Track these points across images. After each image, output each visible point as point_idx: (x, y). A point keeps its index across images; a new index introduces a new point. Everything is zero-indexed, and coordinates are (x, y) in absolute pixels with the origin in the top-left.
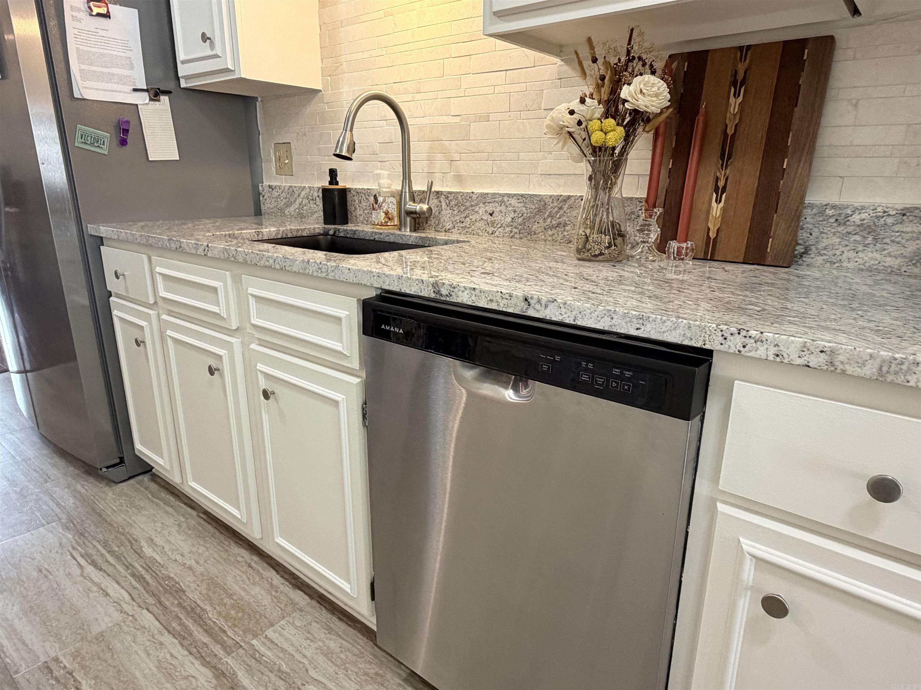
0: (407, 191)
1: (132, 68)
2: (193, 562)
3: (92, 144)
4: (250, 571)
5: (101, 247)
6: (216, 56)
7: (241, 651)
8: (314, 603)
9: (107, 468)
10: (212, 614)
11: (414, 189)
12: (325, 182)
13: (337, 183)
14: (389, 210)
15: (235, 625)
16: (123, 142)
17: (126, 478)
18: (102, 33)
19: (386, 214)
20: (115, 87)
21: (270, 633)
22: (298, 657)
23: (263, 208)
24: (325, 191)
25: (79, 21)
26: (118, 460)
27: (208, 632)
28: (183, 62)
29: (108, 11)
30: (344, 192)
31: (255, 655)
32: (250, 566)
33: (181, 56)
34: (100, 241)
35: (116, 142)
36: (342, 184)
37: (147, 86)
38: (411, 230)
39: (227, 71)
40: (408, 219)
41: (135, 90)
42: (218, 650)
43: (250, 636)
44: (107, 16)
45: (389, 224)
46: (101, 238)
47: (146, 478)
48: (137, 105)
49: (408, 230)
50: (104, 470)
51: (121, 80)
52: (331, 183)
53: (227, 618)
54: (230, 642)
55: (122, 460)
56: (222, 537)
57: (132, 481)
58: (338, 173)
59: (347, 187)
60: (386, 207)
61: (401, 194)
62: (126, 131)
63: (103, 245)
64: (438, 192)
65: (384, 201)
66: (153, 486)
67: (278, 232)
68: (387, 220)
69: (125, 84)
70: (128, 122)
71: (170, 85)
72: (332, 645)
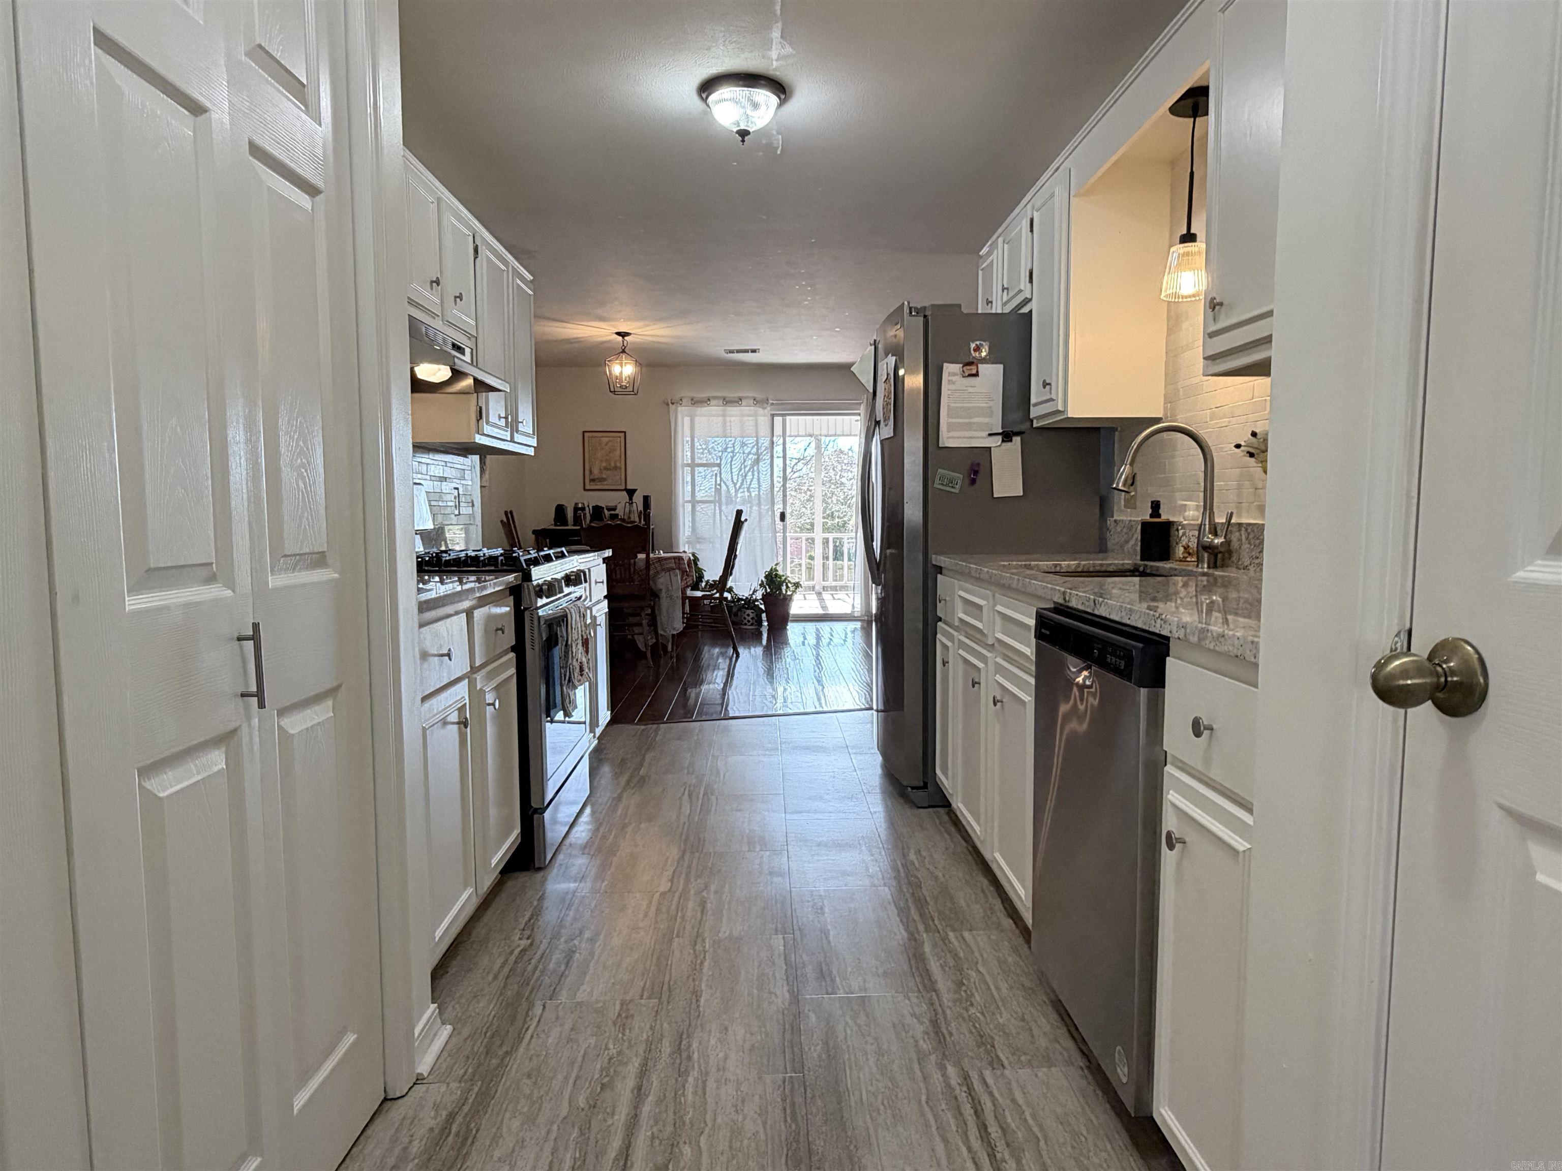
0: (1207, 523)
1: (991, 415)
2: (940, 874)
3: (947, 485)
4: (982, 895)
5: (939, 576)
6: (1051, 400)
7: (937, 935)
8: (1017, 932)
9: (913, 788)
10: (931, 908)
11: (1217, 520)
12: (1145, 515)
13: (1159, 516)
14: (1190, 544)
15: (943, 920)
16: (973, 482)
17: (926, 805)
18: (971, 390)
19: (1185, 548)
20: (975, 434)
21: (966, 934)
22: (977, 954)
23: (1110, 544)
24: (1145, 525)
25: (954, 383)
26: (922, 784)
27: (922, 915)
28: (1036, 405)
29: (977, 372)
30: (1168, 525)
31: (945, 940)
32: (983, 891)
33: (1033, 400)
34: (939, 570)
35: (967, 482)
36: (1165, 516)
37: (1002, 428)
38: (1209, 567)
39: (1058, 412)
40: (1206, 555)
41: (990, 435)
42: (921, 927)
43: (948, 929)
44: (976, 375)
45: (1189, 559)
46: (941, 568)
47: (942, 811)
48: (990, 448)
49: (1206, 566)
50: (909, 789)
51: (980, 426)
52: (1152, 516)
53: (940, 913)
54: (933, 927)
55: (925, 786)
56: (975, 867)
57: (930, 810)
58: (1161, 506)
59: (1171, 519)
60: (1186, 540)
61: (1200, 527)
62: (976, 473)
63: (941, 573)
64: (1240, 525)
65: (1184, 534)
66: (946, 818)
67: (1078, 566)
68: (1186, 555)
69: (983, 430)
70: (978, 464)
71: (1024, 427)
72: (1010, 959)
